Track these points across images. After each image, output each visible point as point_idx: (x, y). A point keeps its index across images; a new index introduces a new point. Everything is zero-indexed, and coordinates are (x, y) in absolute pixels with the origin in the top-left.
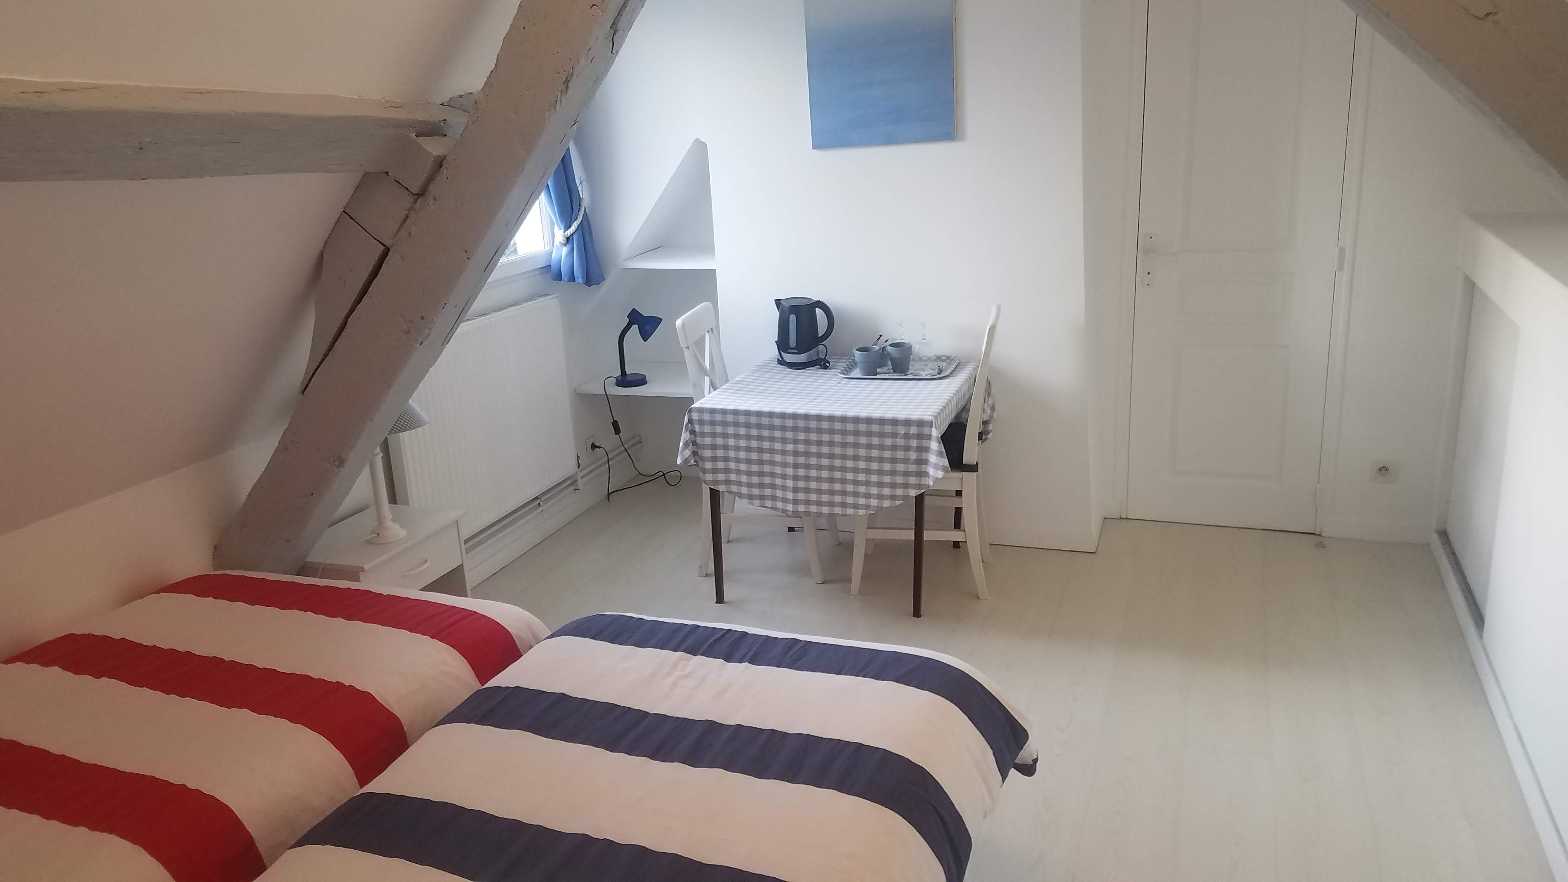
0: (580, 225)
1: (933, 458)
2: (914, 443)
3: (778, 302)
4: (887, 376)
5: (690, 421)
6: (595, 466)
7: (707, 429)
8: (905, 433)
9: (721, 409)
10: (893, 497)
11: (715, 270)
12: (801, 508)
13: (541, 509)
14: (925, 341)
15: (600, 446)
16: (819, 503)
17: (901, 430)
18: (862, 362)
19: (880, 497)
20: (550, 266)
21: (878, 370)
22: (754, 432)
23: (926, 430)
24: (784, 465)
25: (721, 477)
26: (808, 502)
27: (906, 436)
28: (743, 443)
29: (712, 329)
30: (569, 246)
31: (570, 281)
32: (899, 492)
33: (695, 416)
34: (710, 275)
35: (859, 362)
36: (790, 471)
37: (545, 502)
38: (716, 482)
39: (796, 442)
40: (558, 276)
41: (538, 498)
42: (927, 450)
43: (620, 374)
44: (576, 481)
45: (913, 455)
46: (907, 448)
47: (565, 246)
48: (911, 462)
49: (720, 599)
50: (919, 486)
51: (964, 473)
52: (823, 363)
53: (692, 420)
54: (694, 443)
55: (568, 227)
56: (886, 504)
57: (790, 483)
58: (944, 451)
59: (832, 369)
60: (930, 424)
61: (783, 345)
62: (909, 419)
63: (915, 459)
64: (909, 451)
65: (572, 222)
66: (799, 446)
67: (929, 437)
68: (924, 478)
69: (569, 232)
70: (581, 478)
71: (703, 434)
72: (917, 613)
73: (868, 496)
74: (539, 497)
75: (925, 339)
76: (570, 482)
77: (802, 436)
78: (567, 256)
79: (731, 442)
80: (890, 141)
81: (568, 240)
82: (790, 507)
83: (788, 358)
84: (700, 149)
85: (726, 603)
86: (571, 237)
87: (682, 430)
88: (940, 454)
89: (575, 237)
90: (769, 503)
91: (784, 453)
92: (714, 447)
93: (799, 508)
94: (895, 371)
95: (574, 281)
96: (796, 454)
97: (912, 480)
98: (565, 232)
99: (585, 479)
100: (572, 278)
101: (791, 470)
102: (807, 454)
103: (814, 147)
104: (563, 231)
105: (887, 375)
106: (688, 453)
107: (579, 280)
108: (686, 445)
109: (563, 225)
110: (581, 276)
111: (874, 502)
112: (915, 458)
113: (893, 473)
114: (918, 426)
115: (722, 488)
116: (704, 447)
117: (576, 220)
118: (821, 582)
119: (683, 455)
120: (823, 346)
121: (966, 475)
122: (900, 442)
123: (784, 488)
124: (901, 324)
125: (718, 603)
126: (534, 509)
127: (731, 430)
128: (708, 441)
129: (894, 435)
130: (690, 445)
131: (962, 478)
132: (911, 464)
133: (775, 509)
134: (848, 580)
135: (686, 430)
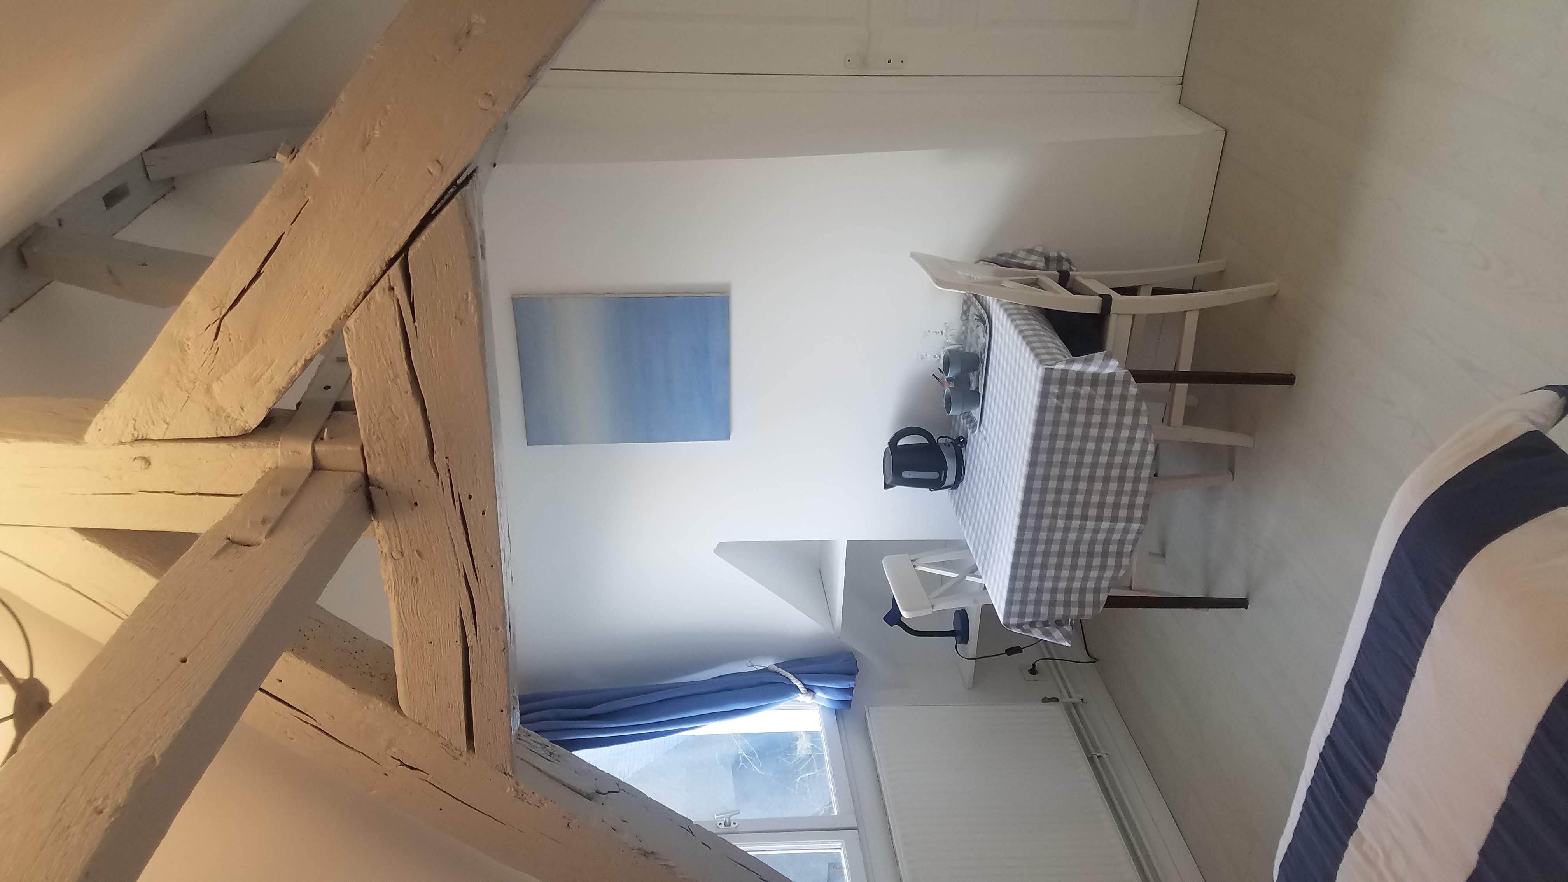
0: (795, 675)
1: (1092, 369)
2: (1070, 388)
3: (886, 486)
4: (982, 383)
5: (1019, 626)
6: (1057, 675)
7: (1030, 609)
8: (1057, 399)
9: (1008, 593)
10: (1137, 412)
11: (848, 541)
12: (1138, 514)
13: (1104, 756)
14: (944, 331)
15: (1033, 665)
16: (1134, 493)
17: (1053, 402)
18: (963, 406)
19: (1134, 427)
20: (835, 709)
21: (973, 388)
22: (1039, 560)
23: (1056, 375)
24: (1082, 529)
25: (1089, 597)
26: (1131, 506)
27: (1061, 397)
28: (1051, 573)
29: (912, 561)
30: (815, 690)
31: (852, 694)
32: (1130, 405)
33: (1014, 621)
34: (853, 547)
35: (962, 411)
36: (1090, 525)
37: (1096, 748)
38: (1096, 604)
39: (1054, 517)
40: (847, 703)
41: (1092, 757)
42: (1080, 375)
43: (954, 637)
44: (1074, 704)
45: (1086, 390)
46: (1076, 396)
47: (815, 693)
48: (1093, 392)
49: (1242, 603)
50: (1126, 383)
51: (1111, 313)
52: (960, 444)
53: (1017, 624)
54: (1045, 624)
55: (797, 689)
56: (1144, 420)
57: (1105, 525)
58: (1085, 356)
59: (967, 434)
60: (1049, 371)
61: (936, 485)
62: (1040, 394)
63: (1091, 388)
64: (1080, 394)
65: (792, 684)
66: (1060, 513)
67: (1065, 372)
68: (1116, 378)
69: (802, 689)
70: (1071, 697)
71: (1036, 614)
72: (1289, 380)
73: (1131, 440)
74: (1090, 756)
75: (942, 332)
76: (1074, 712)
77: (1048, 510)
78: (825, 693)
79: (1048, 584)
80: (725, 362)
81: (810, 690)
82: (1135, 526)
83: (951, 479)
84: (723, 549)
85: (1248, 595)
86: (807, 687)
87: (1028, 636)
88: (1088, 362)
89: (806, 683)
90: (1128, 548)
91: (1067, 530)
92: (1052, 604)
93: (1137, 516)
94: (977, 369)
95: (853, 688)
96: (1069, 517)
97: (1117, 390)
98: (802, 693)
99: (1073, 694)
100: (850, 690)
101: (1088, 523)
102: (1071, 504)
103: (728, 438)
104: (800, 695)
105: (980, 382)
106: (1057, 634)
107: (851, 684)
108: (1048, 634)
109: (793, 694)
110: (848, 683)
111: (1140, 434)
112: (1089, 388)
113: (1105, 412)
114: (1049, 384)
115: (1103, 598)
116: (1051, 614)
117: (789, 679)
118: (1232, 475)
119: (1060, 639)
120: (939, 440)
121: (1114, 310)
122: (1067, 403)
123: (1111, 531)
124: (922, 358)
125: (1247, 607)
126: (1103, 764)
127: (1034, 584)
128: (1044, 610)
129: (1058, 410)
130: (1048, 630)
131: (1118, 314)
132: (1097, 392)
133: (1135, 541)
134: (1231, 449)
135: (1030, 632)
